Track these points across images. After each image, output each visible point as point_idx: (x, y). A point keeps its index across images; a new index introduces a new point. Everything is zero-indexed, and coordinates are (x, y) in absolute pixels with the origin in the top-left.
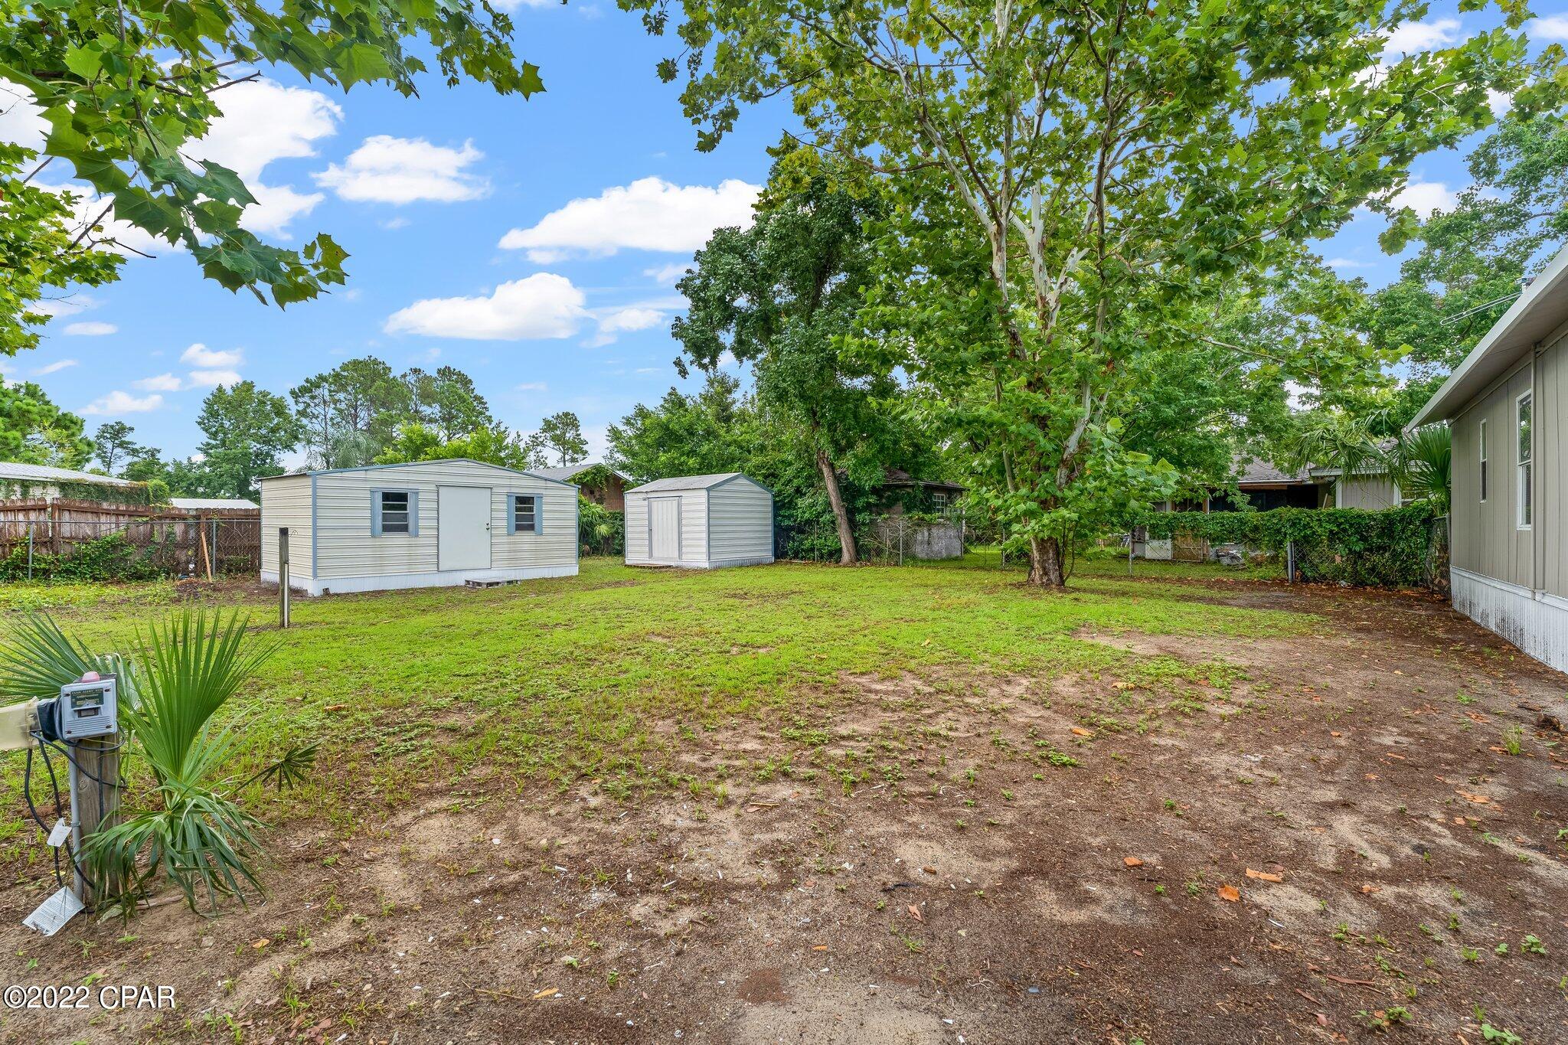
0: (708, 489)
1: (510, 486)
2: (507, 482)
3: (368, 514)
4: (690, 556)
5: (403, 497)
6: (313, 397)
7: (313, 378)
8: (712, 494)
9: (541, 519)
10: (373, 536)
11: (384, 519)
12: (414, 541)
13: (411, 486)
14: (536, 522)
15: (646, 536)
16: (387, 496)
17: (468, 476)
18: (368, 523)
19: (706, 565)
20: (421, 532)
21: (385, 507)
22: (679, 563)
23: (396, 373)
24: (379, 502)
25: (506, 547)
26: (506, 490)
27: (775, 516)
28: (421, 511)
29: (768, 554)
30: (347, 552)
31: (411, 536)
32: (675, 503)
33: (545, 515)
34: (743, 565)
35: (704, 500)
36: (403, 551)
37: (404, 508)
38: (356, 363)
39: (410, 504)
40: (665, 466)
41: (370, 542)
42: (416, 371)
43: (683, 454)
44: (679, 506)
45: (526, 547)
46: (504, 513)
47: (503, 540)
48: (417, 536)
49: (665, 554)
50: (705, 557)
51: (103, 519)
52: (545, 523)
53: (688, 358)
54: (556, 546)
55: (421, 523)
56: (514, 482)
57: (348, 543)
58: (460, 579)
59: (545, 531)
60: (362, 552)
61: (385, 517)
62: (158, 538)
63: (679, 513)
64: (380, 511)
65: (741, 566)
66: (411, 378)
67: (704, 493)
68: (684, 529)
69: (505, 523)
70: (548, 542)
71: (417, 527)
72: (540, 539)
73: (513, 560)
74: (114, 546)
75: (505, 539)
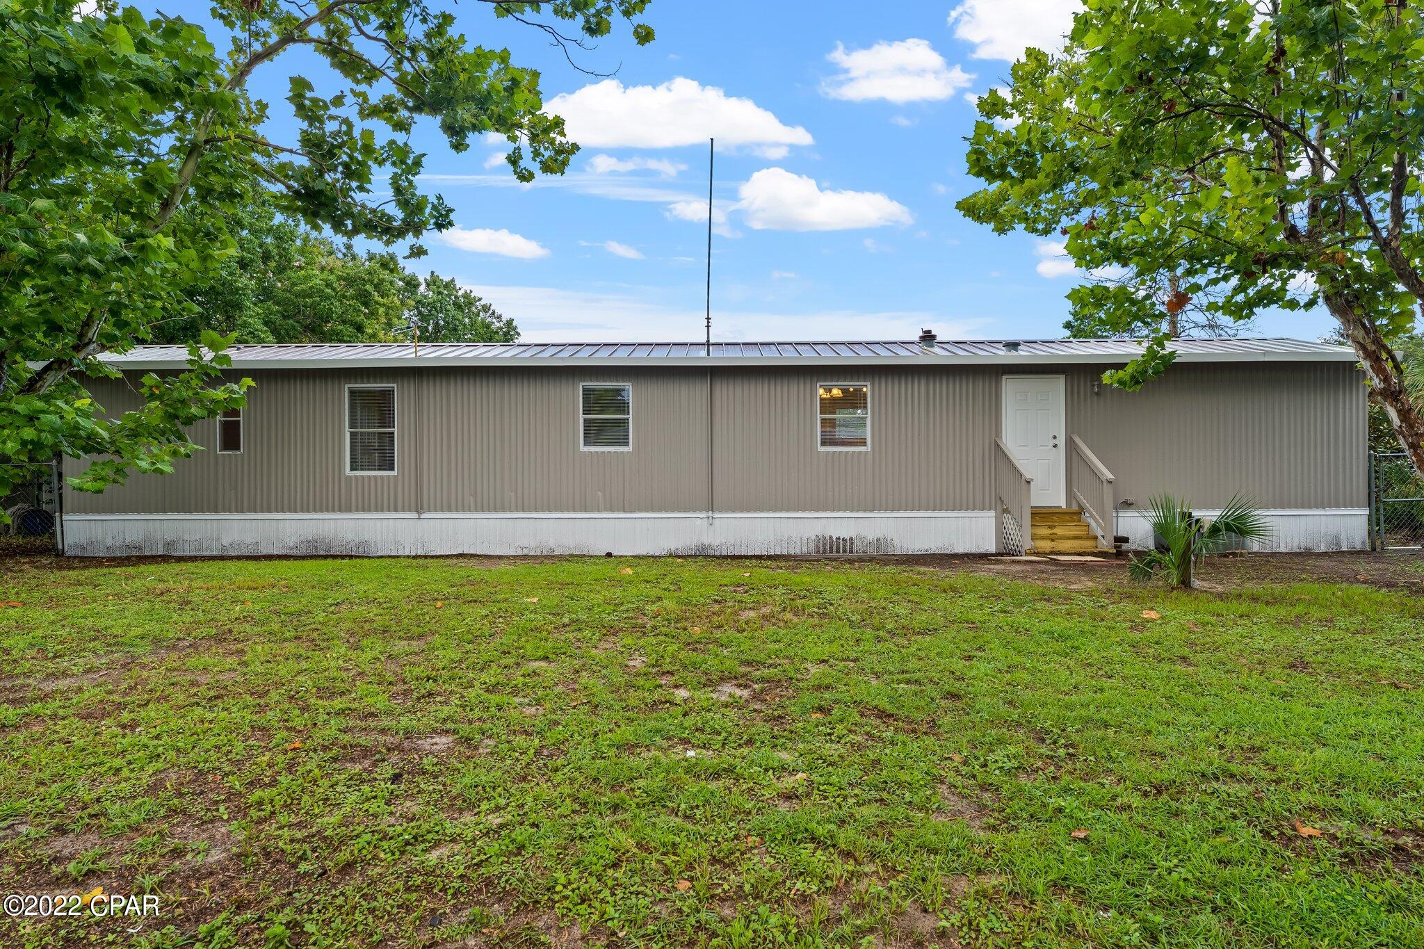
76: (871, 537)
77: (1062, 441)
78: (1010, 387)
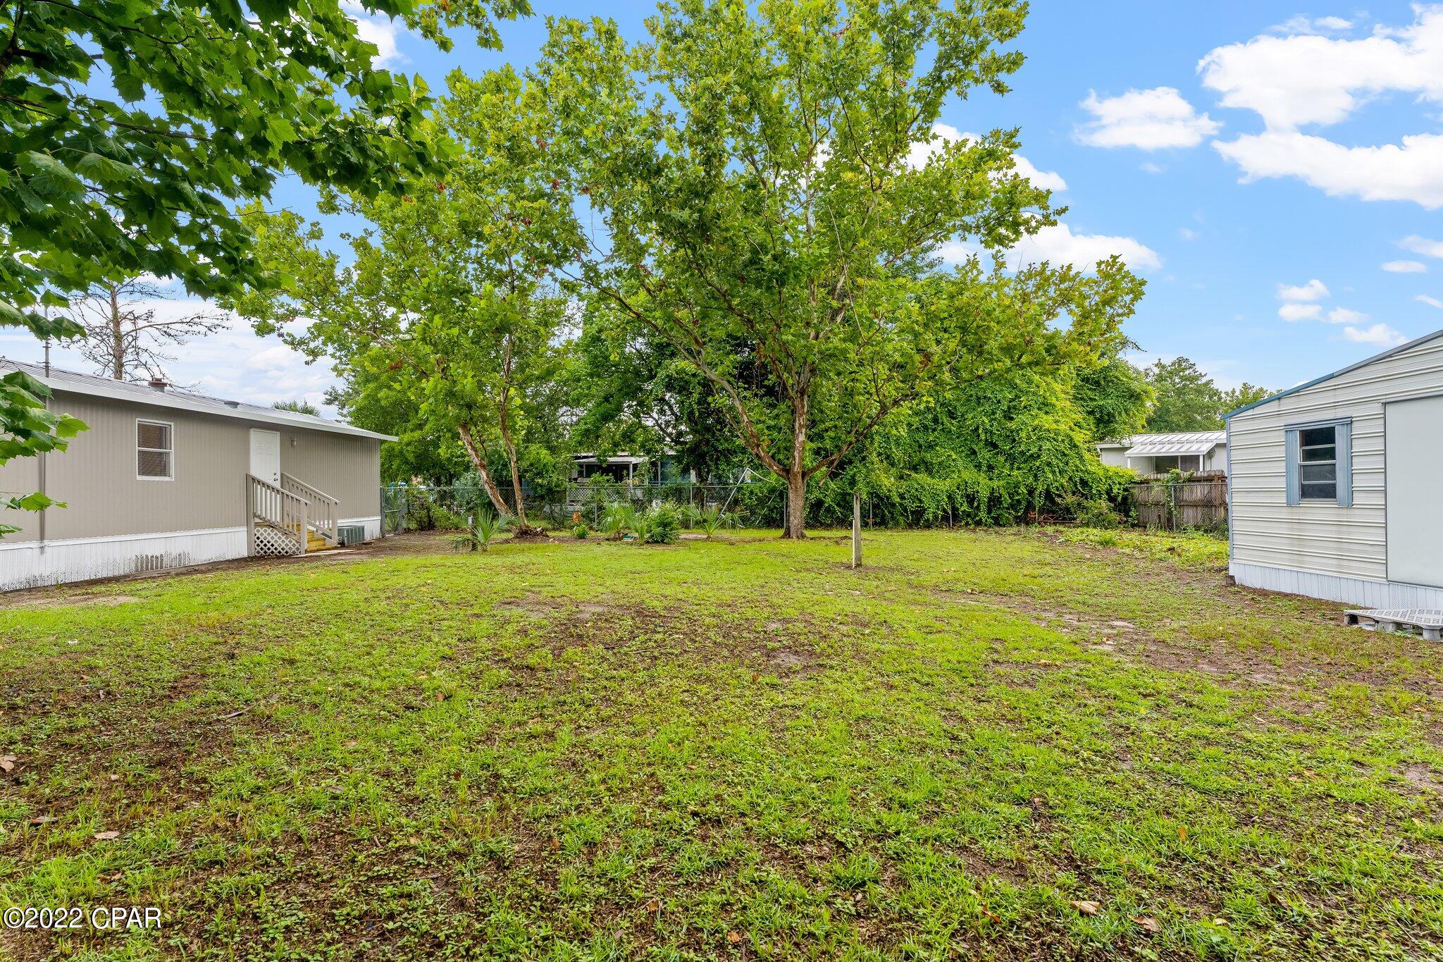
3: (1281, 466)
5: (1328, 434)
10: (1289, 505)
11: (1303, 477)
12: (1345, 515)
13: (1341, 413)
16: (1308, 436)
18: (1282, 483)
20: (1358, 499)
21: (1305, 455)
24: (1297, 445)
28: (1357, 459)
30: (1262, 527)
31: (1341, 508)
36: (1331, 534)
39: (1340, 444)
41: (1285, 514)
48: (1350, 506)
55: (1357, 483)
57: (1262, 513)
60: (1276, 530)
61: (1305, 472)
64: (1297, 461)
71: (1350, 491)
76: (175, 552)
77: (278, 476)
78: (254, 435)
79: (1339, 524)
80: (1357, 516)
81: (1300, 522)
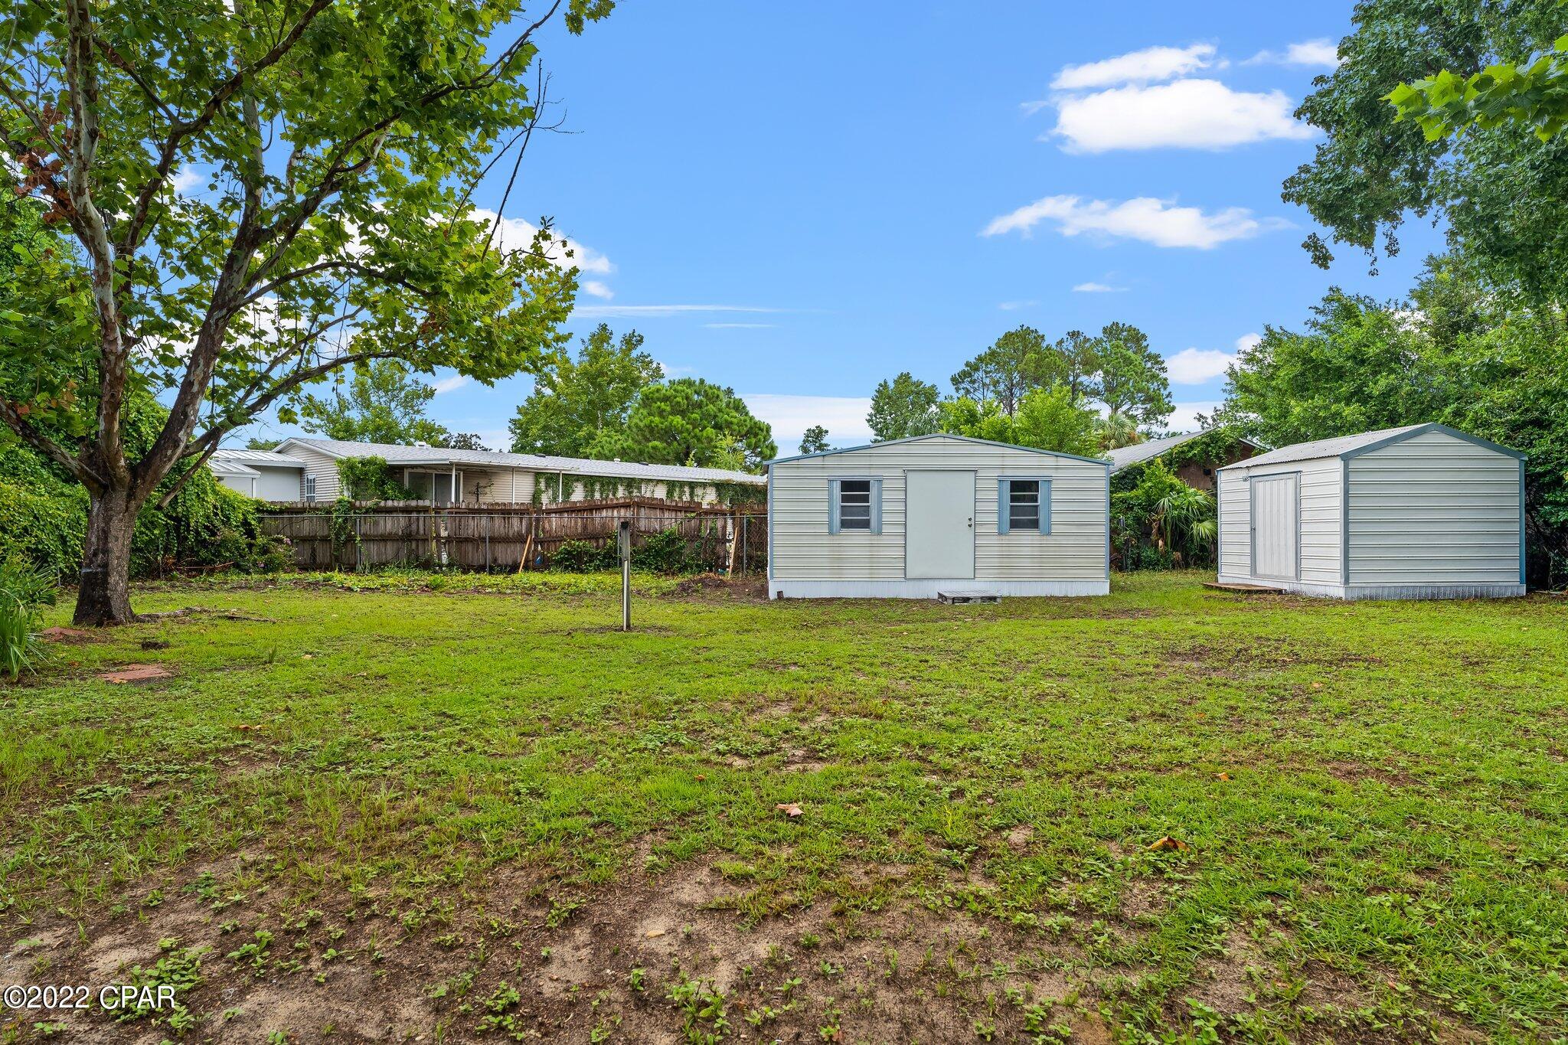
0: (1346, 458)
1: (1003, 467)
2: (997, 462)
3: (825, 507)
4: (1313, 576)
5: (864, 486)
6: (973, 382)
7: (972, 360)
8: (1353, 465)
9: (1050, 513)
10: (831, 533)
11: (843, 514)
12: (876, 540)
13: (874, 472)
14: (1042, 516)
15: (1247, 539)
16: (847, 485)
17: (944, 456)
18: (825, 518)
19: (1339, 592)
20: (885, 529)
21: (845, 499)
22: (1296, 587)
23: (1051, 340)
24: (837, 493)
25: (995, 551)
26: (996, 473)
27: (1530, 508)
28: (885, 503)
29: (1510, 578)
30: (805, 551)
31: (873, 534)
32: (1291, 484)
33: (1054, 507)
34: (1434, 598)
35: (1339, 476)
36: (865, 552)
37: (866, 499)
38: (1008, 336)
39: (873, 493)
40: (1304, 421)
41: (826, 541)
42: (1074, 335)
43: (1337, 400)
44: (1298, 488)
45: (1026, 551)
46: (993, 504)
47: (992, 542)
48: (880, 533)
49: (1275, 572)
50: (1338, 578)
51: (667, 514)
52: (1055, 518)
53: (1326, 233)
54: (1071, 552)
55: (886, 518)
56: (1008, 462)
57: (805, 540)
58: (931, 591)
59: (1055, 529)
60: (818, 552)
61: (844, 511)
62: (705, 533)
63: (1298, 502)
64: (838, 502)
65: (1434, 599)
66: (1069, 345)
67: (1338, 464)
68: (1304, 528)
69: (995, 518)
70: (1060, 546)
71: (880, 523)
72: (1050, 540)
73: (1006, 571)
74: (671, 540)
75: (995, 540)
79: (872, 546)
80: (884, 540)
81: (840, 546)
